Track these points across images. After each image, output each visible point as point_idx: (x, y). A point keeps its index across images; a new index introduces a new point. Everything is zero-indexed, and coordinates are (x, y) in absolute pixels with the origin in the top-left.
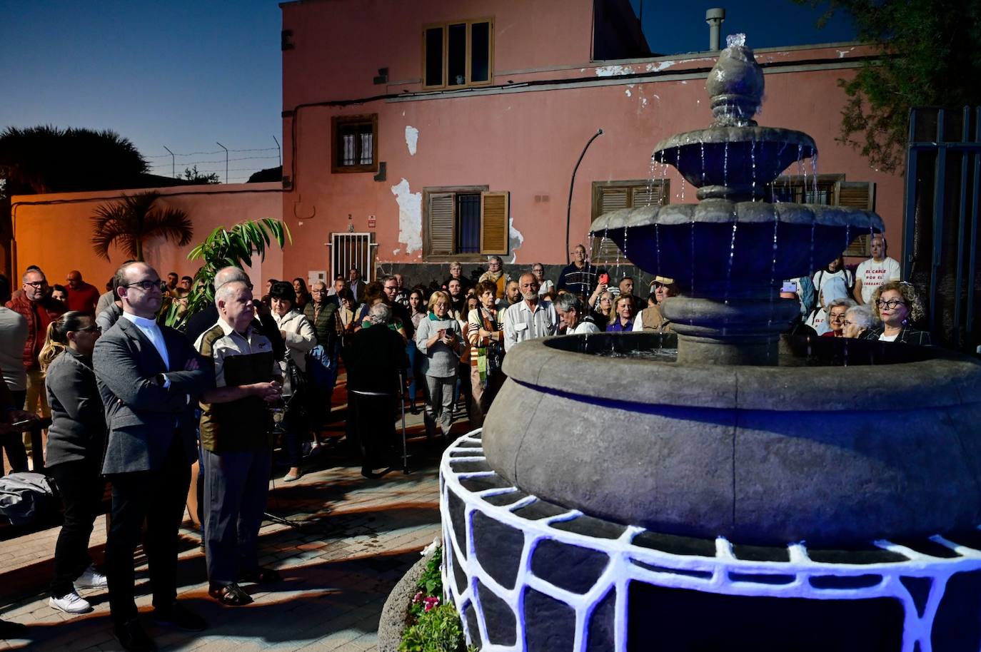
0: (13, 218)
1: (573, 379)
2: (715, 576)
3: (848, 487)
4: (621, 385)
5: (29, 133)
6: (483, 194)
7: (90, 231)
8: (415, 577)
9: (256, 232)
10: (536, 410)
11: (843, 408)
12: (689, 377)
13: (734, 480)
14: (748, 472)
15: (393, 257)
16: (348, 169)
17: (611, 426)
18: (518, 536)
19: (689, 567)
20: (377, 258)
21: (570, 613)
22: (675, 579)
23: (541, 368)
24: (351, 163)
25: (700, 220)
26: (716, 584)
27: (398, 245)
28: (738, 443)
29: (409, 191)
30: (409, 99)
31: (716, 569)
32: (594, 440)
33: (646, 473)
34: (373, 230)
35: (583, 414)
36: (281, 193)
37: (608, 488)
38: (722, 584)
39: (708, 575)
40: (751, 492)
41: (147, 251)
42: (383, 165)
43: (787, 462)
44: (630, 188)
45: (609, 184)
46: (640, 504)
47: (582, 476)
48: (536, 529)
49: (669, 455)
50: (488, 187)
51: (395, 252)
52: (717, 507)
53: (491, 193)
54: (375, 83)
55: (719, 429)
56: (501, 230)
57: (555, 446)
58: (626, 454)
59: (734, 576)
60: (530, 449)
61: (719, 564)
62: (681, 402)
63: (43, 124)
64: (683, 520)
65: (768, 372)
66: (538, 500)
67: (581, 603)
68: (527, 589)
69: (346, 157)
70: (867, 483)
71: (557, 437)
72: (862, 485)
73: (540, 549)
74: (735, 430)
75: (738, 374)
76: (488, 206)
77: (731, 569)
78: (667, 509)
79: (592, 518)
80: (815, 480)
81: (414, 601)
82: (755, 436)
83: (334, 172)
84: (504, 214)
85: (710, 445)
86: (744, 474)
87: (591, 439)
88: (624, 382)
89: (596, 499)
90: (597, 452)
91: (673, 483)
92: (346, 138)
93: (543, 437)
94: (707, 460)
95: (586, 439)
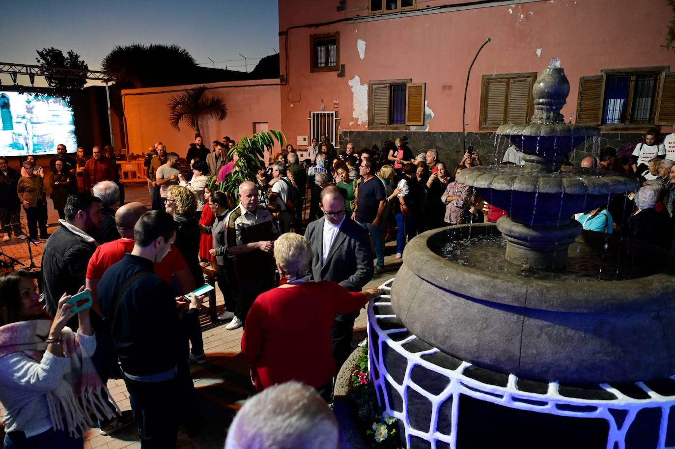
0: (123, 103)
1: (438, 278)
2: (504, 398)
3: (586, 355)
4: (463, 286)
5: (128, 49)
6: (408, 85)
7: (167, 113)
8: (355, 358)
9: (266, 138)
10: (418, 289)
11: (587, 312)
12: (500, 287)
13: (521, 346)
14: (529, 342)
15: (350, 127)
16: (320, 70)
17: (456, 307)
18: (404, 361)
19: (491, 391)
20: (340, 128)
21: (429, 404)
22: (483, 396)
23: (421, 267)
24: (323, 65)
25: (517, 189)
26: (504, 401)
27: (352, 119)
28: (525, 325)
29: (360, 84)
30: (359, 21)
31: (505, 394)
32: (447, 313)
33: (473, 336)
34: (337, 109)
35: (442, 297)
36: (280, 86)
37: (453, 341)
38: (508, 402)
39: (501, 396)
40: (530, 353)
41: (201, 124)
42: (343, 66)
43: (552, 339)
44: (509, 79)
45: (494, 77)
46: (469, 352)
47: (440, 331)
48: (414, 359)
49: (486, 328)
50: (411, 80)
51: (351, 123)
52: (510, 359)
53: (414, 84)
54: (338, 11)
55: (516, 316)
56: (419, 109)
57: (427, 313)
58: (463, 324)
59: (515, 399)
60: (414, 311)
61: (507, 392)
62: (494, 300)
63: (136, 43)
64: (492, 363)
65: (546, 286)
66: (417, 338)
67: (435, 400)
68: (408, 388)
69: (319, 62)
70: (597, 354)
71: (428, 308)
72: (595, 354)
73: (415, 369)
74: (524, 318)
75: (528, 288)
76: (411, 93)
77: (513, 395)
78: (484, 357)
79: (445, 354)
80: (567, 350)
81: (353, 374)
82: (535, 322)
83: (312, 71)
84: (421, 98)
85: (509, 325)
86: (527, 343)
87: (446, 312)
88: (465, 285)
89: (446, 345)
90: (448, 320)
91: (487, 344)
92: (319, 48)
93: (421, 306)
94: (507, 333)
95: (443, 312)
